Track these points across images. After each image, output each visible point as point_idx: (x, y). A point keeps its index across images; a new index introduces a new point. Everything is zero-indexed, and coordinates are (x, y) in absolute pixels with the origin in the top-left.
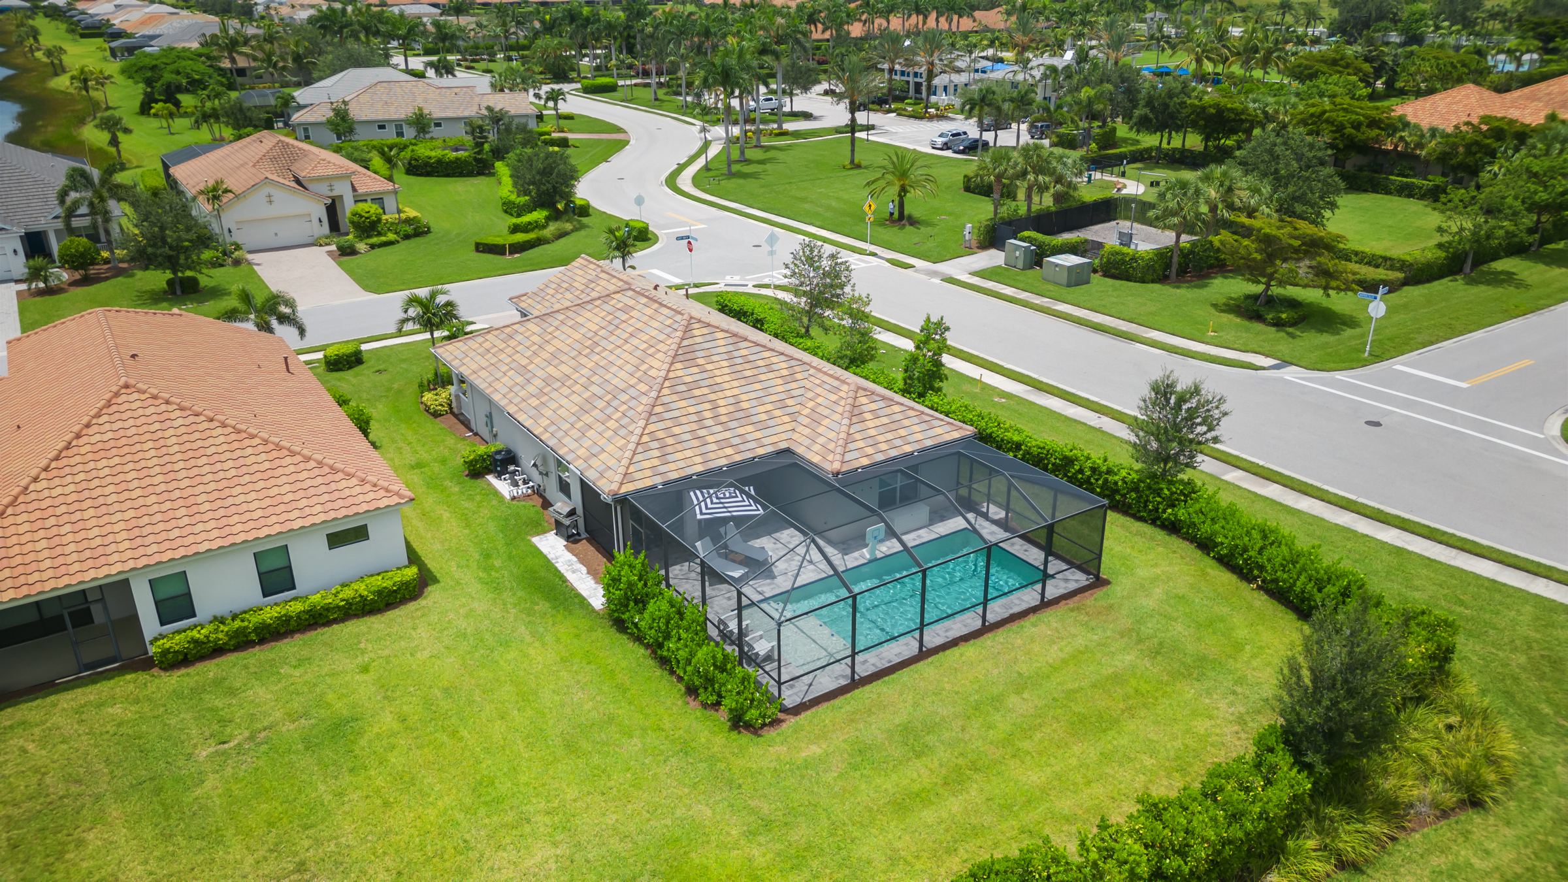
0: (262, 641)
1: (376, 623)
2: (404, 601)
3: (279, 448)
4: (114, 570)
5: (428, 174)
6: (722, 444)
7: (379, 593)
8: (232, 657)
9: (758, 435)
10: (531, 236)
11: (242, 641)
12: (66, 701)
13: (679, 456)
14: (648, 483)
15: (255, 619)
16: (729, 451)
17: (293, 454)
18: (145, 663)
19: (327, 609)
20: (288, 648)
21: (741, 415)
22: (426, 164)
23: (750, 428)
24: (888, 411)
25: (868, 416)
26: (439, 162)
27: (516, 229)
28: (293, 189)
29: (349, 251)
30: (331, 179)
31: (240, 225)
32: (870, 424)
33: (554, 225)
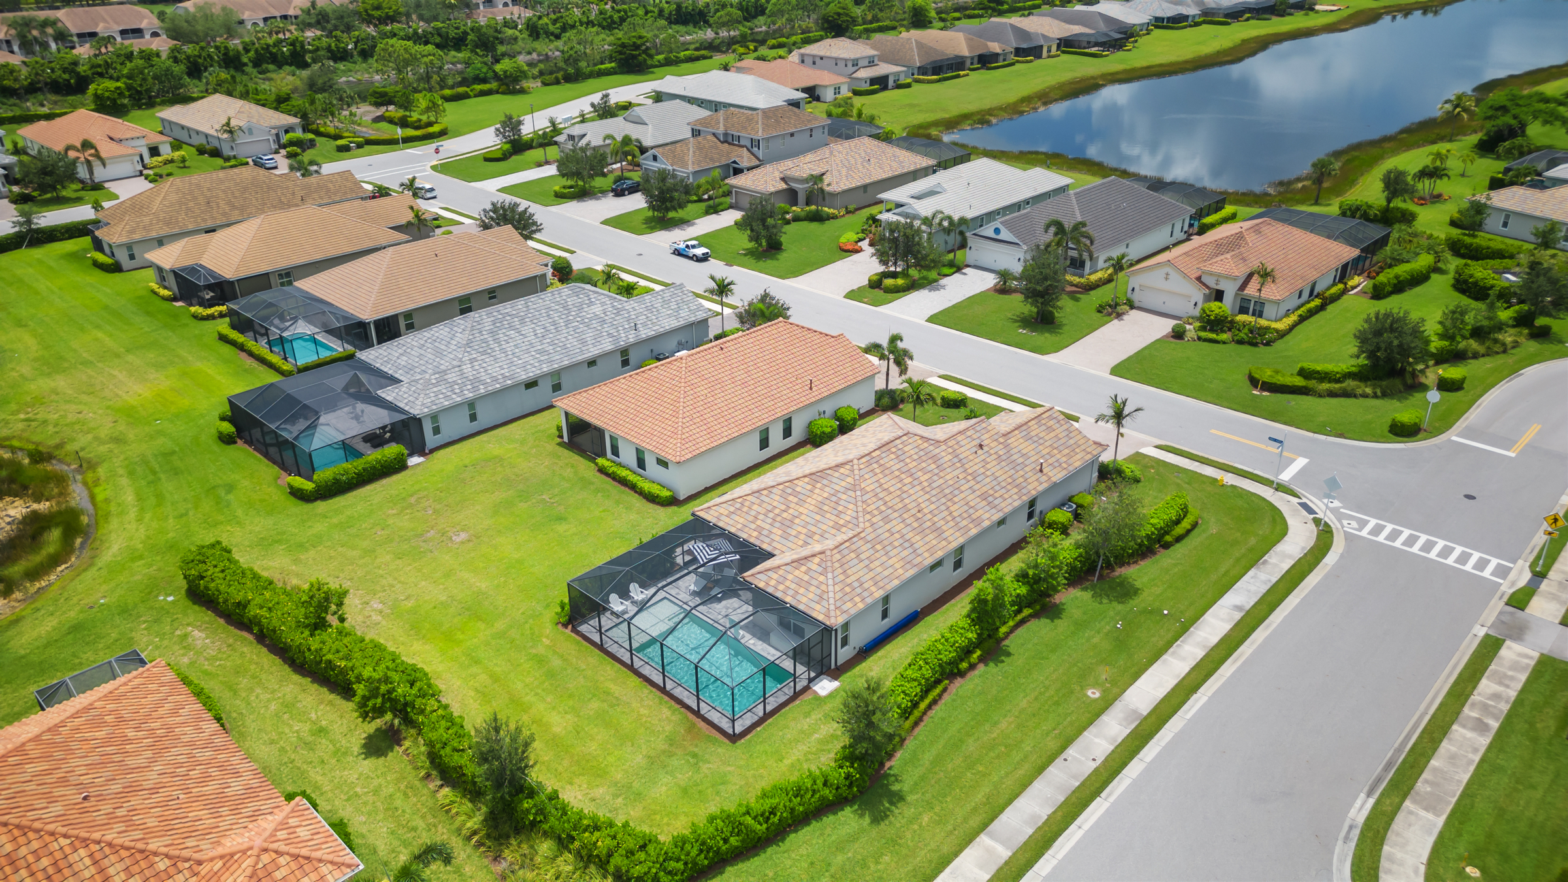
0: (619, 481)
1: (641, 503)
2: (660, 504)
3: (679, 412)
4: (599, 423)
7: (649, 492)
8: (608, 480)
9: (778, 538)
10: (1304, 383)
11: (614, 477)
12: (575, 458)
13: (737, 518)
14: (710, 518)
15: (620, 472)
17: (679, 417)
19: (636, 485)
20: (617, 489)
23: (779, 533)
24: (816, 575)
25: (803, 568)
26: (1476, 284)
27: (1302, 373)
28: (1185, 276)
29: (1178, 334)
30: (1219, 276)
31: (1143, 288)
32: (797, 573)
33: (1350, 384)
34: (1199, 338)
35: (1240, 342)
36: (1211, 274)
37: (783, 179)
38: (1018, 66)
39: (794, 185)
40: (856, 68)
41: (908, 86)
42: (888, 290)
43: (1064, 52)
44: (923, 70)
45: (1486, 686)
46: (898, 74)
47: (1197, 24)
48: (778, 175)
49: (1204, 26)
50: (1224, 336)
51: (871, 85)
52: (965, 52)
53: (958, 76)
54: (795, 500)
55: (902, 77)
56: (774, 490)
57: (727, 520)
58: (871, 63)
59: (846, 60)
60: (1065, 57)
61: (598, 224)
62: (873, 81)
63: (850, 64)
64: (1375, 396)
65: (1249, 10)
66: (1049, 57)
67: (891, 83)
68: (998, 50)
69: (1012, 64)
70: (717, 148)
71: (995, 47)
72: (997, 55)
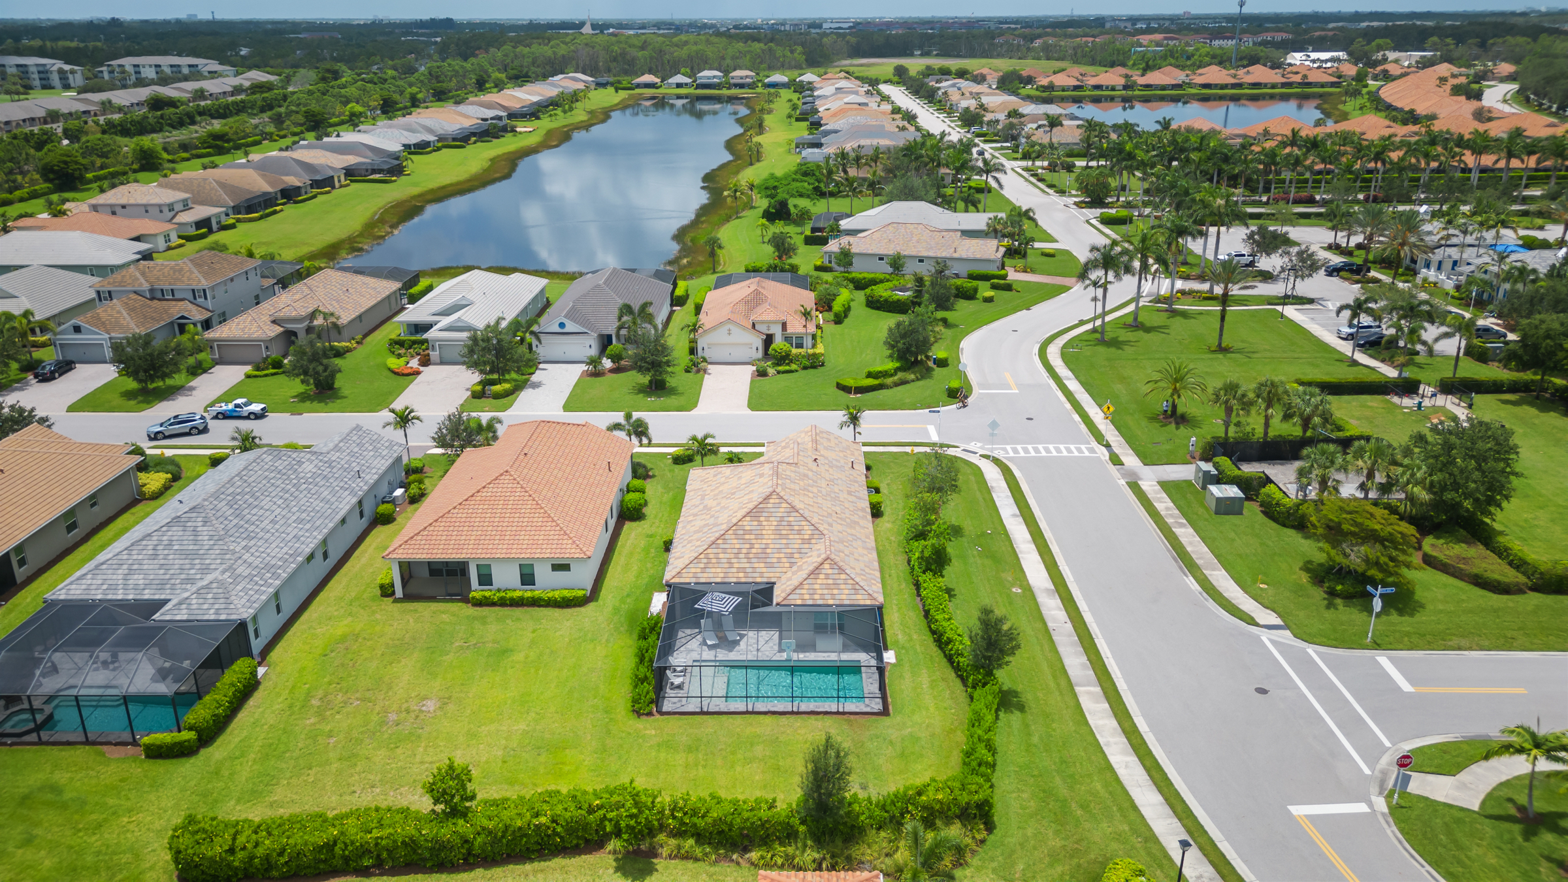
0: (511, 605)
1: (557, 612)
2: (575, 606)
3: (549, 516)
4: (463, 556)
5: (878, 309)
6: (740, 570)
7: (563, 598)
8: (497, 609)
9: (764, 570)
10: (876, 382)
11: (503, 603)
12: (434, 606)
13: (713, 570)
14: (687, 580)
15: (510, 594)
16: (741, 575)
17: (553, 521)
18: (466, 600)
19: (540, 599)
20: (518, 612)
21: (763, 556)
22: (878, 301)
23: (762, 565)
24: (837, 576)
25: (822, 576)
26: (886, 301)
27: (870, 375)
28: (744, 327)
29: (762, 373)
30: (769, 323)
31: (710, 346)
32: (819, 581)
33: (900, 375)
34: (779, 372)
35: (805, 368)
36: (763, 322)
37: (274, 322)
38: (320, 198)
39: (290, 326)
40: (172, 213)
41: (233, 226)
42: (497, 396)
43: (352, 181)
44: (236, 209)
45: (1160, 506)
46: (218, 215)
47: (439, 149)
48: (267, 319)
49: (444, 150)
50: (794, 367)
51: (198, 228)
52: (268, 188)
53: (275, 212)
54: (753, 537)
55: (223, 217)
56: (727, 537)
57: (705, 575)
58: (186, 206)
59: (160, 206)
60: (355, 186)
61: (64, 413)
62: (199, 224)
63: (166, 210)
64: (918, 379)
65: (474, 134)
66: (341, 186)
67: (215, 226)
68: (299, 184)
69: (314, 197)
70: (150, 307)
71: (293, 181)
72: (299, 188)
